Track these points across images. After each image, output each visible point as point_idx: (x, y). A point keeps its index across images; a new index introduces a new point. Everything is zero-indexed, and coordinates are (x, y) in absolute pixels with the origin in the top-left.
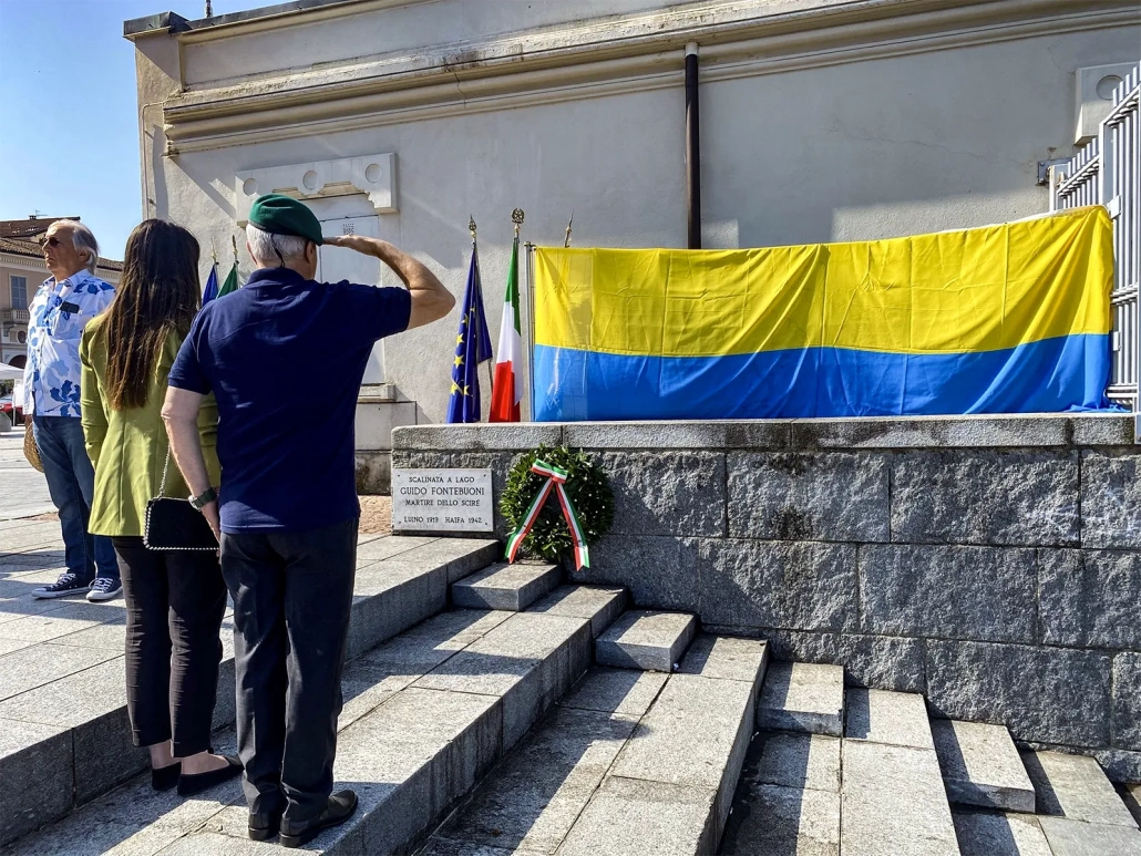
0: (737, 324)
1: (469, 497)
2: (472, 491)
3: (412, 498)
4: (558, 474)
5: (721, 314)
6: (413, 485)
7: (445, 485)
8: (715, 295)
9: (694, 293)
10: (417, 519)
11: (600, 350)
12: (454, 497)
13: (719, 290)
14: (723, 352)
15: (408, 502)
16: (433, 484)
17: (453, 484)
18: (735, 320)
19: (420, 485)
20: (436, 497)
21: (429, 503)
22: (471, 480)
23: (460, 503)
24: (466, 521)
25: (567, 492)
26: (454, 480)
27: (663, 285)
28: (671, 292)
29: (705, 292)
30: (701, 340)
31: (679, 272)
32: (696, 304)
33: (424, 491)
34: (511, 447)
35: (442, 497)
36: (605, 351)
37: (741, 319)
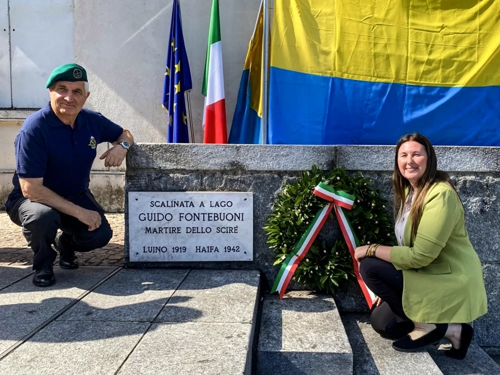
0: (472, 59)
1: (226, 223)
2: (230, 217)
3: (154, 225)
5: (459, 48)
6: (155, 210)
7: (196, 210)
8: (452, 31)
9: (433, 27)
10: (160, 249)
12: (207, 224)
13: (455, 26)
14: (462, 83)
15: (148, 230)
16: (181, 210)
17: (207, 209)
18: (471, 55)
19: (163, 210)
20: (184, 224)
21: (175, 230)
22: (230, 204)
23: (214, 230)
24: (221, 250)
26: (207, 205)
27: (405, 18)
28: (413, 24)
29: (443, 27)
30: (443, 71)
31: (418, 7)
32: (436, 37)
33: (169, 217)
34: (276, 168)
35: (192, 224)
37: (476, 55)
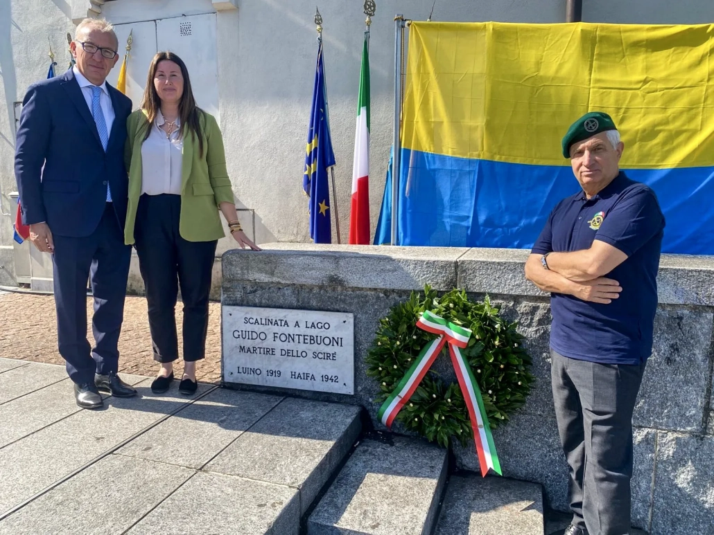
0: (692, 126)
1: (322, 348)
2: (327, 341)
3: (248, 343)
4: (457, 333)
5: (670, 112)
6: (249, 327)
7: (291, 330)
8: (660, 86)
9: (630, 83)
10: (254, 371)
11: (497, 159)
12: (302, 347)
13: (666, 79)
14: (673, 162)
15: (242, 349)
16: (276, 329)
17: (302, 330)
18: (691, 120)
19: (258, 328)
20: (278, 345)
21: (269, 351)
22: (326, 326)
23: (310, 355)
24: (318, 378)
25: (468, 358)
26: (302, 325)
27: (587, 73)
28: (598, 81)
29: (645, 82)
30: (640, 147)
31: (608, 54)
32: (633, 97)
33: (263, 336)
34: (381, 285)
35: (287, 346)
36: (503, 159)
37: (700, 118)
